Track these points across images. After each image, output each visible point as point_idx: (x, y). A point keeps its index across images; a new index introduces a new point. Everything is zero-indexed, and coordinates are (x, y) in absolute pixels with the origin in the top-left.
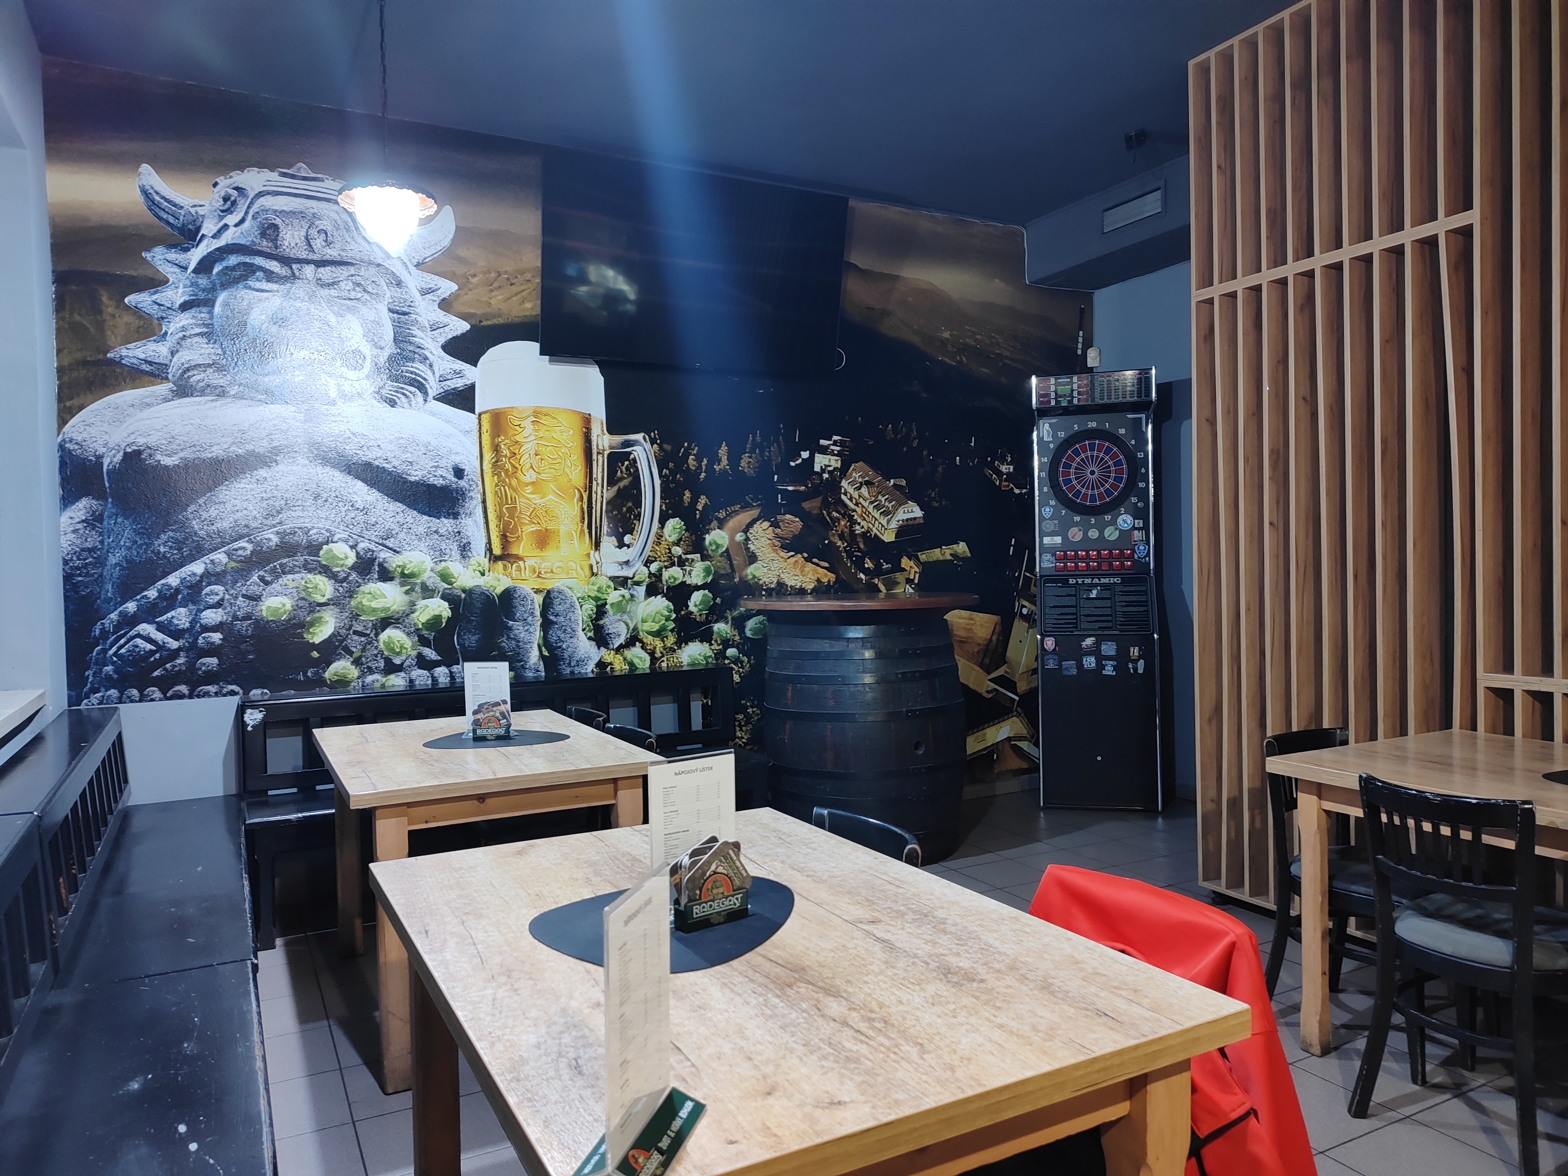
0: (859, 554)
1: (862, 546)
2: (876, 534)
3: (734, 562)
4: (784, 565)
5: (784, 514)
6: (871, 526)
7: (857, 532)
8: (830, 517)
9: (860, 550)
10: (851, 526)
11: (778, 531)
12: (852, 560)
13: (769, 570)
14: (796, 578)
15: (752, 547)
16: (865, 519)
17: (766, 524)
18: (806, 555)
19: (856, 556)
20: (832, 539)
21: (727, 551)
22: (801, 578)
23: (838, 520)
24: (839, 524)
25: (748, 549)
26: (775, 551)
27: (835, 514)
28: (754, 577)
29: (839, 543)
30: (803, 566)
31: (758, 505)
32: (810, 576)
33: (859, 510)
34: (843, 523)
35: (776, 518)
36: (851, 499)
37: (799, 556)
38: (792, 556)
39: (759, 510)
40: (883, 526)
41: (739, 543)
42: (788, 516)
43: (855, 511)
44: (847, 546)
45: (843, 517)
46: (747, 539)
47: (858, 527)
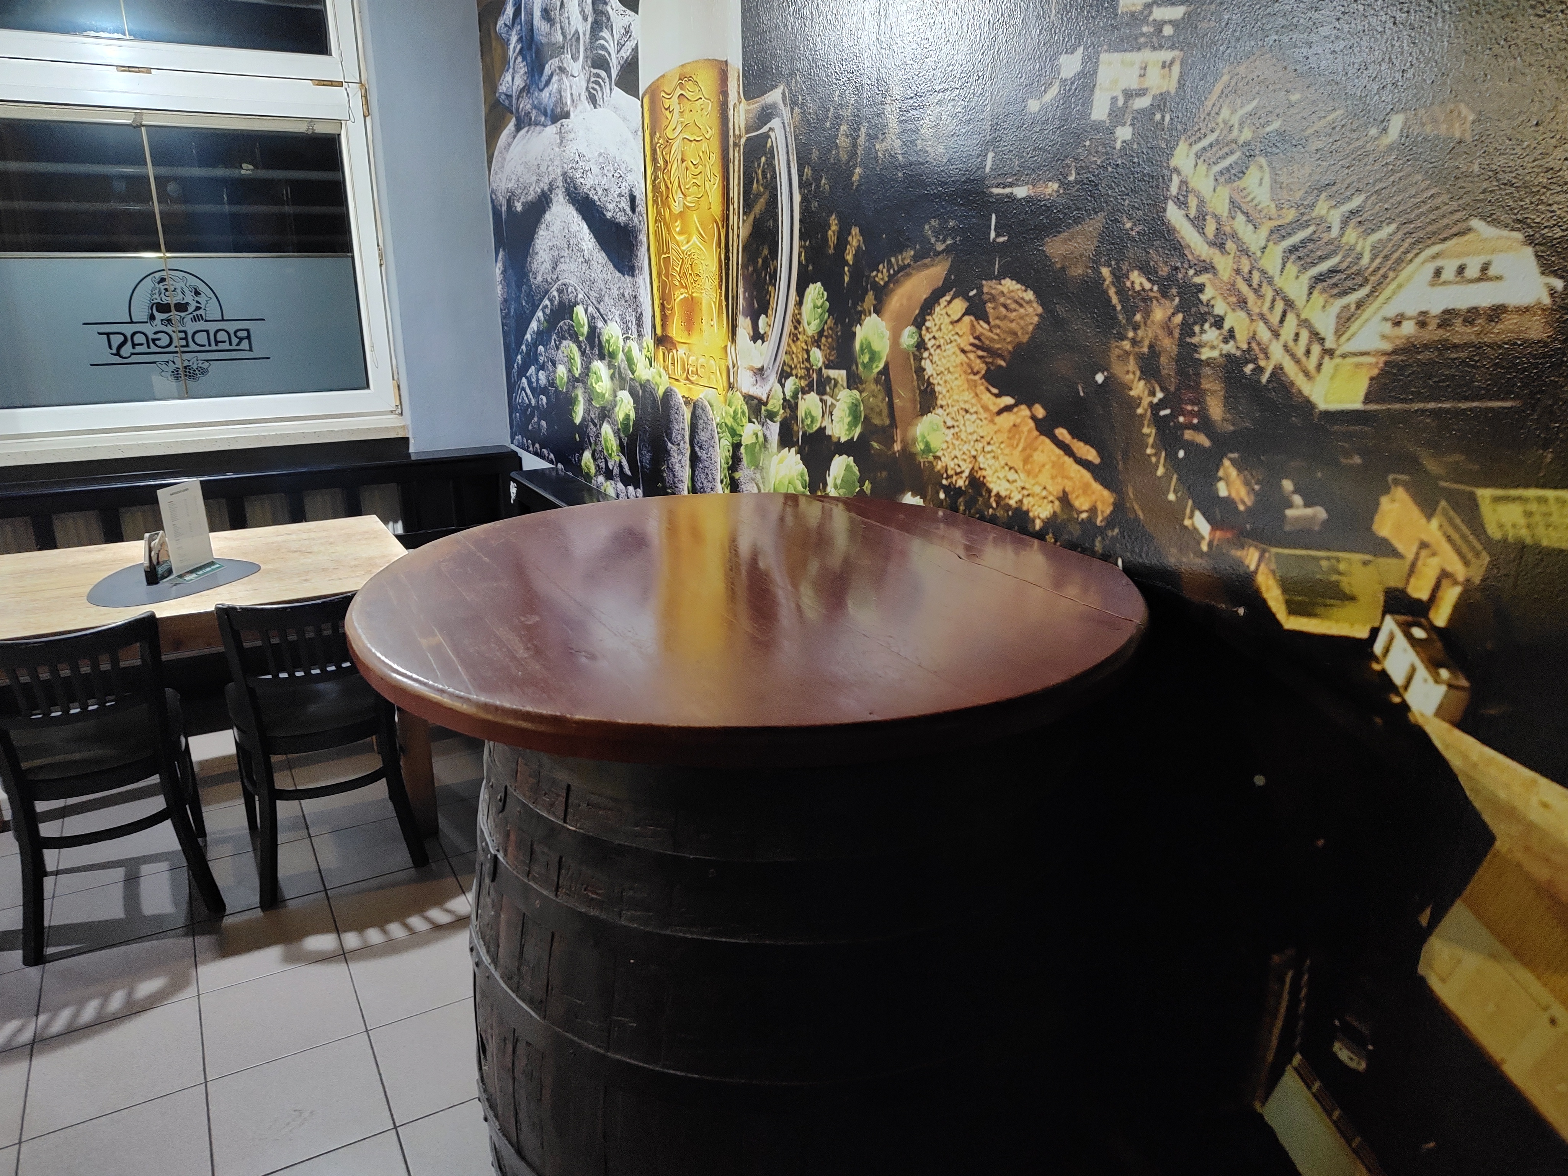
0: (1203, 440)
1: (1216, 410)
2: (1278, 371)
3: (896, 401)
4: (986, 430)
5: (1000, 277)
6: (1264, 334)
7: (1205, 354)
8: (1122, 292)
9: (1206, 425)
10: (1187, 329)
11: (982, 327)
12: (1171, 457)
13: (956, 436)
14: (1012, 476)
15: (929, 369)
16: (1242, 303)
17: (959, 306)
18: (1040, 412)
19: (1189, 446)
20: (1118, 369)
21: (886, 370)
22: (1022, 479)
23: (1145, 298)
24: (1147, 314)
25: (921, 370)
26: (973, 386)
27: (1137, 280)
28: (928, 449)
29: (1139, 389)
30: (1030, 448)
31: (947, 250)
32: (1044, 478)
33: (1224, 264)
34: (1159, 314)
35: (980, 288)
36: (1198, 222)
37: (1024, 411)
38: (1008, 409)
39: (947, 265)
40: (1316, 337)
41: (906, 354)
42: (1009, 285)
43: (1207, 268)
44: (1162, 404)
45: (1164, 293)
46: (921, 345)
47: (1211, 335)
